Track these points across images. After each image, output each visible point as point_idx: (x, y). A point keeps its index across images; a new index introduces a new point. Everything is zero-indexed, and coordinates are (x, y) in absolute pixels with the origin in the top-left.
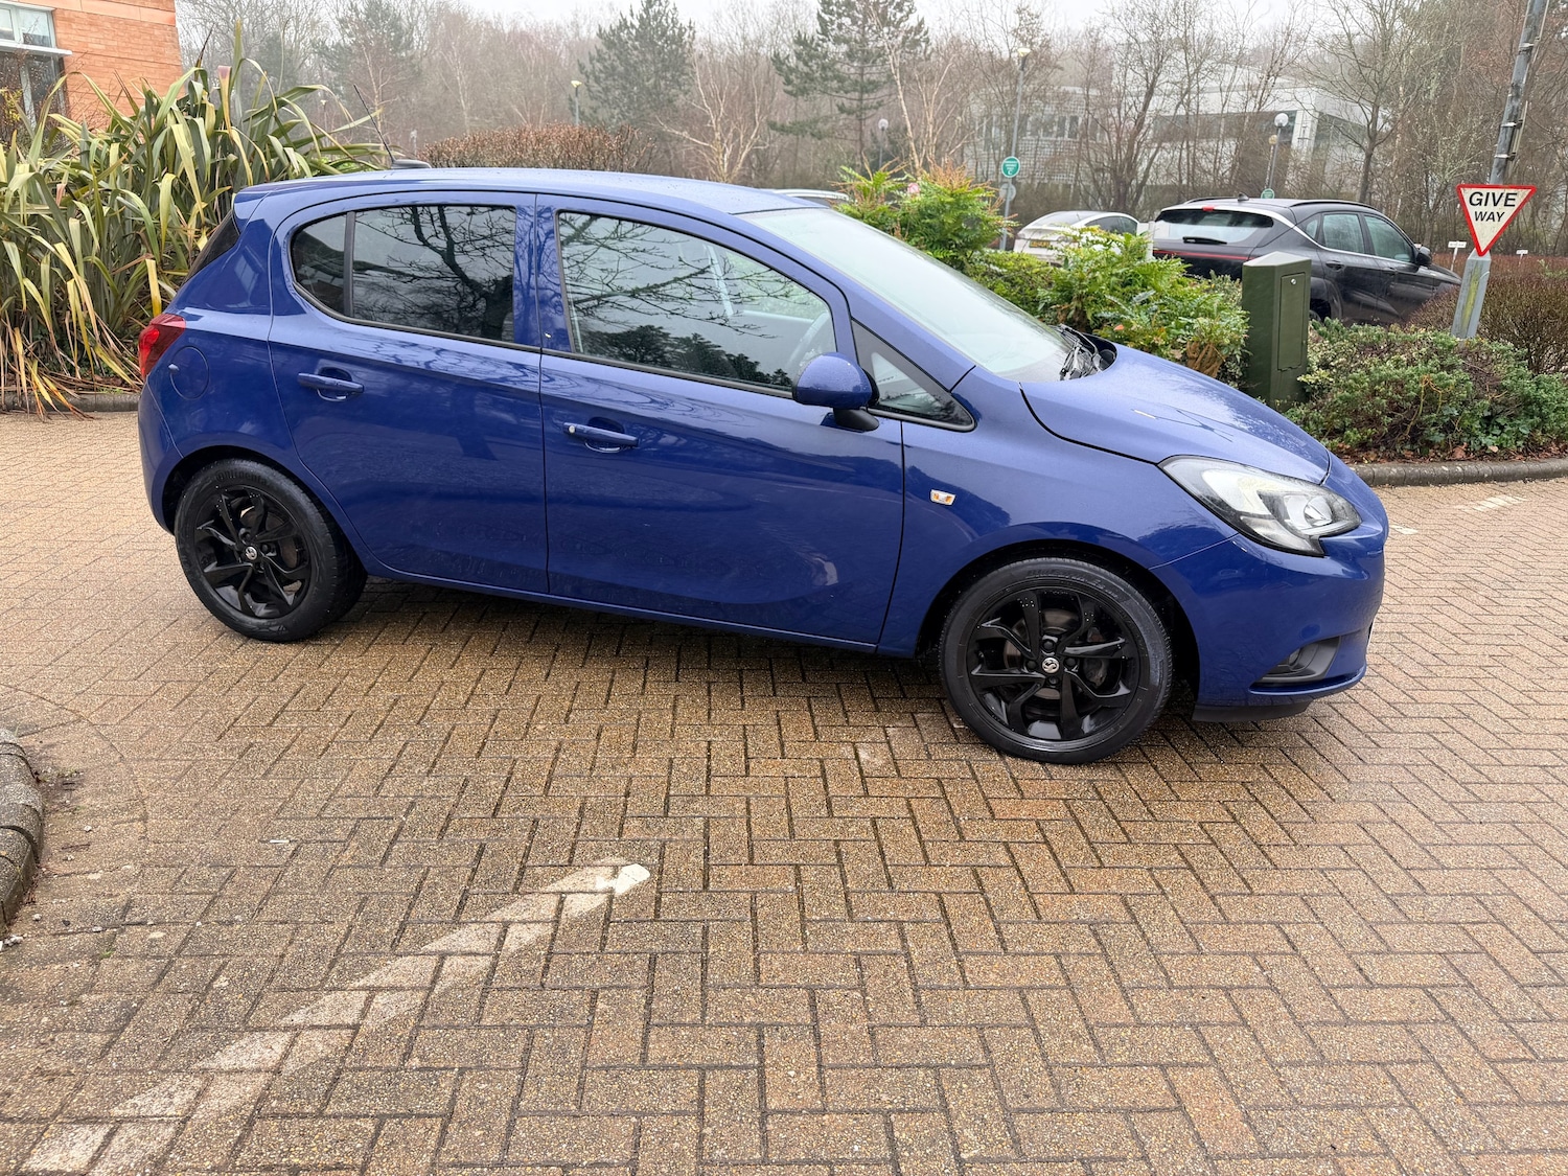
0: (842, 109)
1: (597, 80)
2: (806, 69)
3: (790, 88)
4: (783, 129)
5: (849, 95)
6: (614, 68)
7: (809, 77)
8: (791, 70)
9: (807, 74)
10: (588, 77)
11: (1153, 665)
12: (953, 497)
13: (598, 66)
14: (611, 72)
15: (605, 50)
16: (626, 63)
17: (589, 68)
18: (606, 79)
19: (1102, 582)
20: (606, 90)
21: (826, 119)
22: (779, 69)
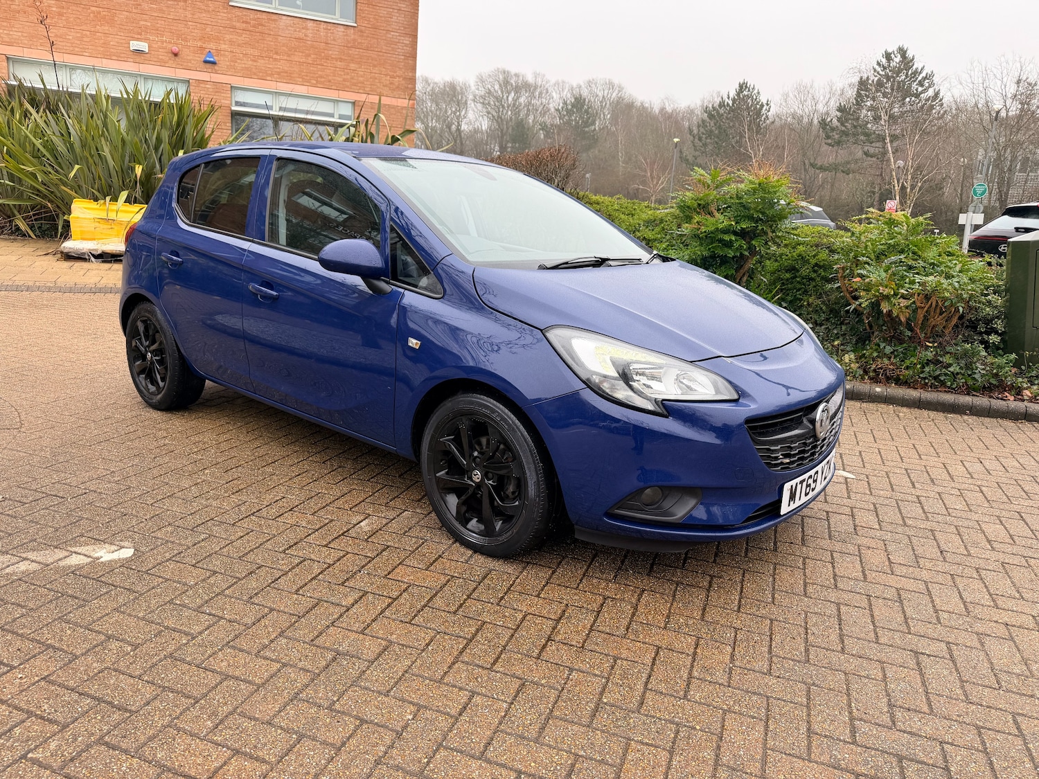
0: (866, 154)
1: (700, 139)
2: (843, 128)
3: (830, 141)
4: (822, 168)
5: (873, 144)
6: (711, 131)
7: (845, 133)
8: (833, 129)
9: (843, 131)
10: (694, 137)
11: (529, 484)
12: (419, 342)
13: (702, 130)
14: (710, 134)
15: (708, 120)
16: (720, 127)
17: (695, 132)
18: (706, 138)
19: (499, 415)
20: (705, 145)
21: (856, 161)
22: (824, 129)
